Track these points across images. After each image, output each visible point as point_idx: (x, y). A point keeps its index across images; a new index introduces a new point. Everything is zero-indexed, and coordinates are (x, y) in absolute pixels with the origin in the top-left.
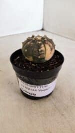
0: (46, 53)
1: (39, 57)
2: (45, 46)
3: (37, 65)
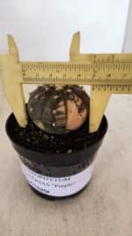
0: (66, 118)
1: (54, 125)
2: (65, 105)
3: (52, 137)
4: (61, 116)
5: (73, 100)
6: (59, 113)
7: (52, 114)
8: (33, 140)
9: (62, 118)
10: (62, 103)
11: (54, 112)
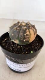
0: (30, 37)
1: (24, 41)
2: (29, 31)
3: (22, 46)
4: (28, 36)
5: (32, 29)
6: (27, 35)
7: (24, 36)
8: (14, 49)
9: (28, 37)
10: (27, 30)
11: (25, 35)
